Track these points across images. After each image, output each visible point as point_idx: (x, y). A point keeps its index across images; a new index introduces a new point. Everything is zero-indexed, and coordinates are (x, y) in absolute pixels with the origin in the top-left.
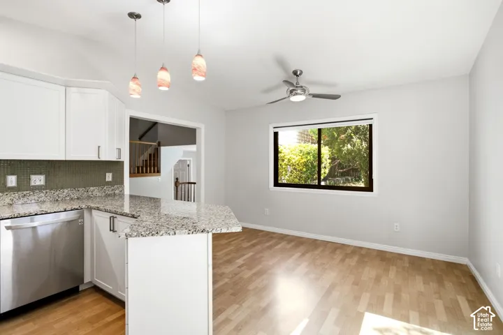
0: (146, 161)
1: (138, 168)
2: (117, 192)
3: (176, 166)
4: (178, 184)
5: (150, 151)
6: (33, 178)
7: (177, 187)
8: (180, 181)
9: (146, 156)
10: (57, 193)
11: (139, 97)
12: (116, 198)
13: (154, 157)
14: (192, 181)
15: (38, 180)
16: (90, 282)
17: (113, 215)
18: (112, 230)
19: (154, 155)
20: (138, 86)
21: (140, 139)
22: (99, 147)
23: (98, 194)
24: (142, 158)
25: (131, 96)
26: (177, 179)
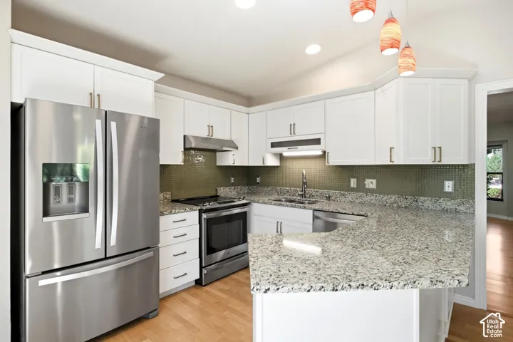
2: (461, 208)
6: (368, 181)
10: (385, 198)
12: (460, 216)
15: (371, 183)
23: (431, 207)
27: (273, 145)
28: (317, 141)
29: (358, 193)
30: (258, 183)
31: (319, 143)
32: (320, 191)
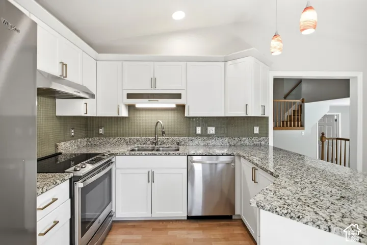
0: (290, 116)
1: (283, 122)
2: (263, 143)
3: (320, 121)
4: (324, 139)
5: (294, 107)
6: (209, 128)
7: (323, 142)
8: (326, 136)
9: (290, 112)
10: (221, 140)
11: (280, 53)
12: (262, 148)
13: (298, 113)
14: (340, 137)
15: (211, 130)
16: (239, 215)
17: (255, 166)
18: (254, 180)
19: (298, 111)
20: (278, 43)
21: (285, 98)
22: (246, 105)
23: (248, 144)
24: (286, 115)
25: (273, 54)
26: (323, 134)
27: (130, 96)
28: (178, 96)
29: (202, 138)
30: (101, 134)
31: (180, 98)
32: (172, 138)
